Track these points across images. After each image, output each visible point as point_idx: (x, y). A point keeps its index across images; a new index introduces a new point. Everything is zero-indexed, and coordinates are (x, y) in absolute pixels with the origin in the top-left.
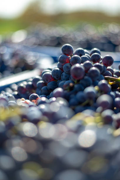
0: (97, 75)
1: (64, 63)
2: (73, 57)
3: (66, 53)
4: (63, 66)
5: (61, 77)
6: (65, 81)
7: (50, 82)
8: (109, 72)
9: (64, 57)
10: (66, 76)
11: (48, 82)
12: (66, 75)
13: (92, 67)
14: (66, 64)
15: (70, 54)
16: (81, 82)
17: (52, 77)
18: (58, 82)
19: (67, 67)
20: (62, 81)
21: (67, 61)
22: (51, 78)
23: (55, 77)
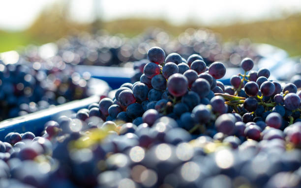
0: (207, 89)
1: (153, 75)
2: (166, 65)
3: (155, 59)
4: (151, 79)
5: (149, 95)
6: (155, 101)
7: (130, 104)
8: (219, 87)
9: (152, 65)
10: (156, 95)
11: (128, 104)
12: (156, 92)
13: (198, 78)
14: (156, 76)
15: (160, 61)
16: (183, 99)
17: (134, 97)
18: (143, 104)
19: (158, 80)
20: (149, 102)
21: (157, 72)
22: (132, 98)
23: (139, 97)
